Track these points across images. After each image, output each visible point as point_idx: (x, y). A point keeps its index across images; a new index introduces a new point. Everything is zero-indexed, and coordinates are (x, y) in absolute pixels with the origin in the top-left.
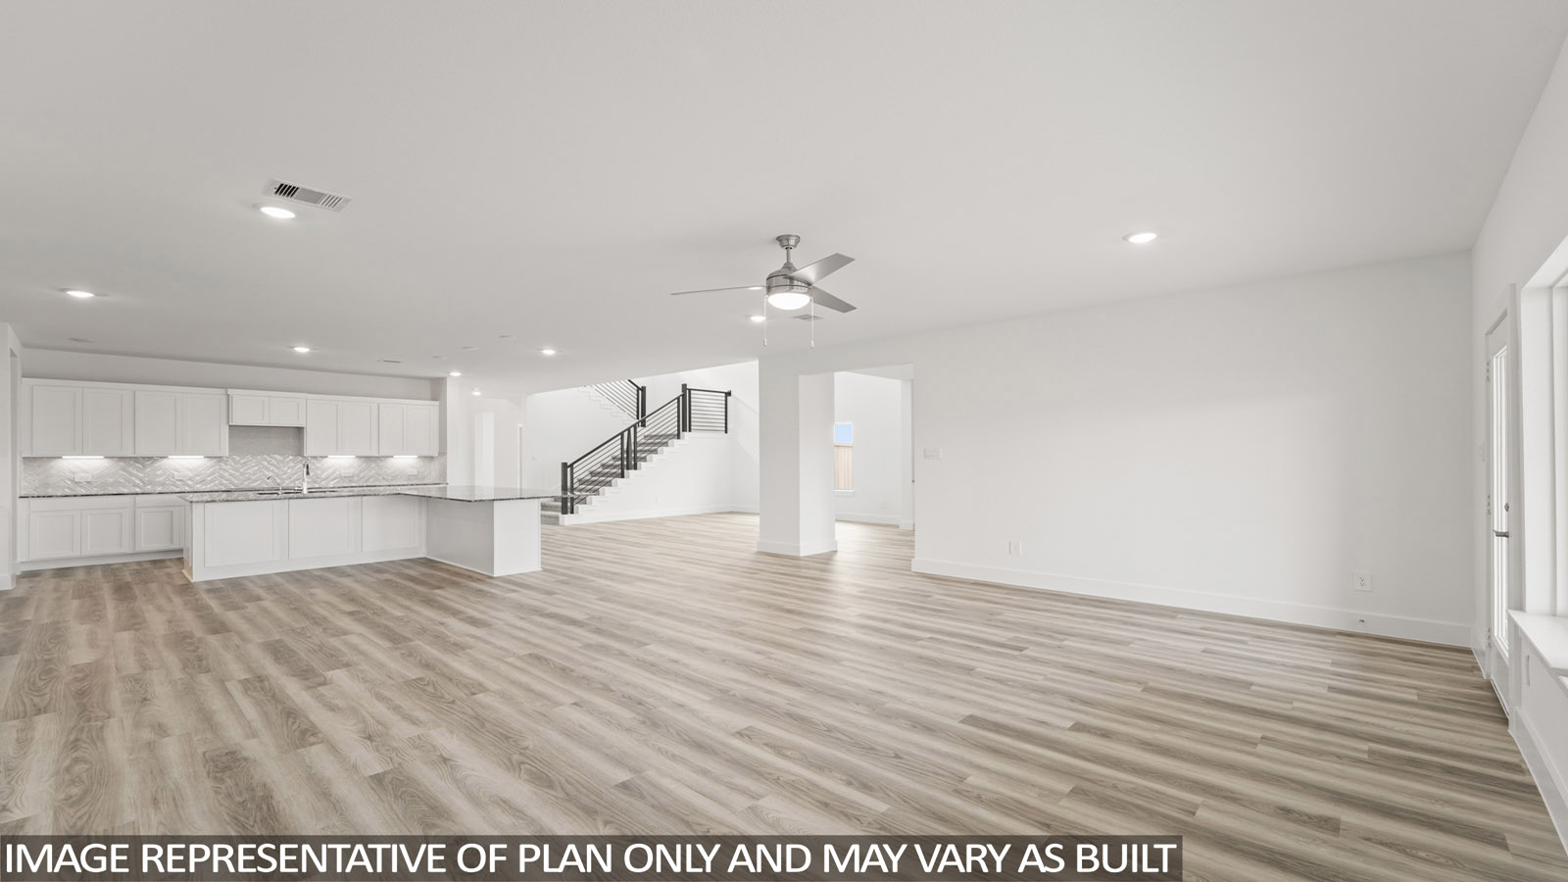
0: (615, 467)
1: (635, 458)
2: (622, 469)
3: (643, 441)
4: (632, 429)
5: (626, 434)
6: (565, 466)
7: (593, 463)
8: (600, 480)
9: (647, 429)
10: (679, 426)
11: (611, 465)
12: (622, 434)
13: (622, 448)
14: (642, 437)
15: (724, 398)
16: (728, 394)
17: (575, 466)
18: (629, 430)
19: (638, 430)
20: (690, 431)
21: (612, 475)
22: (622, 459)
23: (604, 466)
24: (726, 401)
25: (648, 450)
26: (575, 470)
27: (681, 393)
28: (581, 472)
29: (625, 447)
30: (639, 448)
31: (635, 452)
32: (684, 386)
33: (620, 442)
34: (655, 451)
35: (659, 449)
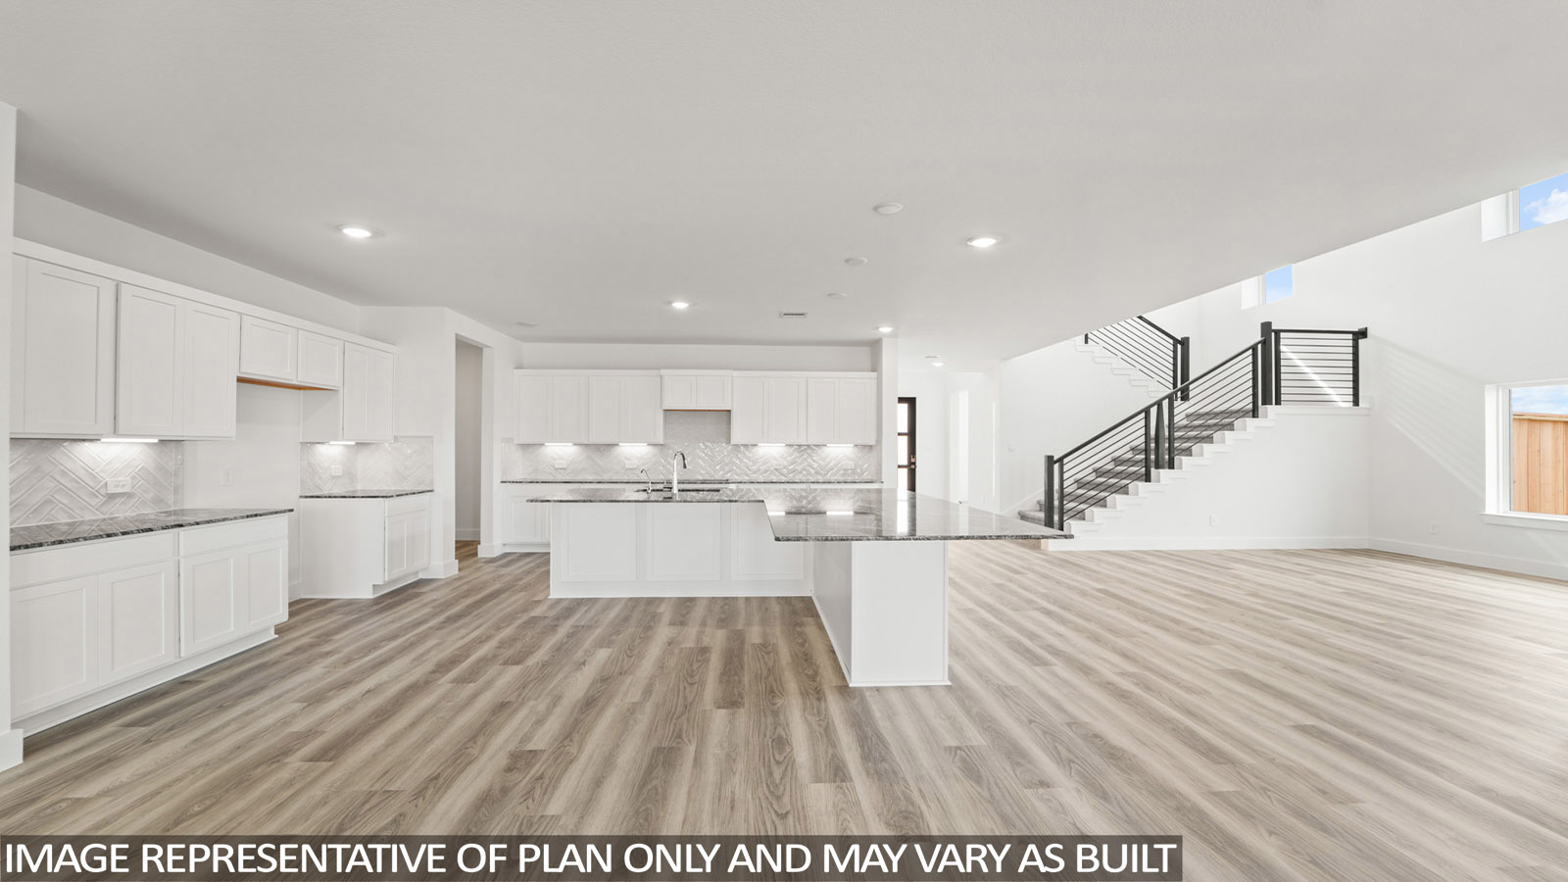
0: (1135, 463)
1: (1171, 450)
2: (1148, 468)
3: (1185, 422)
4: (1165, 403)
5: (1154, 411)
6: (1050, 461)
7: (1101, 456)
8: (1109, 483)
9: (1192, 402)
10: (1255, 395)
11: (1128, 460)
12: (1147, 411)
13: (1147, 434)
14: (1183, 415)
15: (1350, 343)
16: (1362, 334)
17: (1065, 461)
18: (1159, 404)
19: (1176, 404)
20: (1278, 402)
21: (1129, 476)
22: (1146, 451)
23: (1117, 461)
24: (1356, 347)
25: (1195, 437)
26: (1065, 468)
27: (1259, 338)
28: (1076, 470)
29: (1153, 432)
30: (1177, 434)
31: (1171, 439)
32: (1266, 327)
33: (1143, 423)
34: (1209, 439)
35: (1217, 436)
